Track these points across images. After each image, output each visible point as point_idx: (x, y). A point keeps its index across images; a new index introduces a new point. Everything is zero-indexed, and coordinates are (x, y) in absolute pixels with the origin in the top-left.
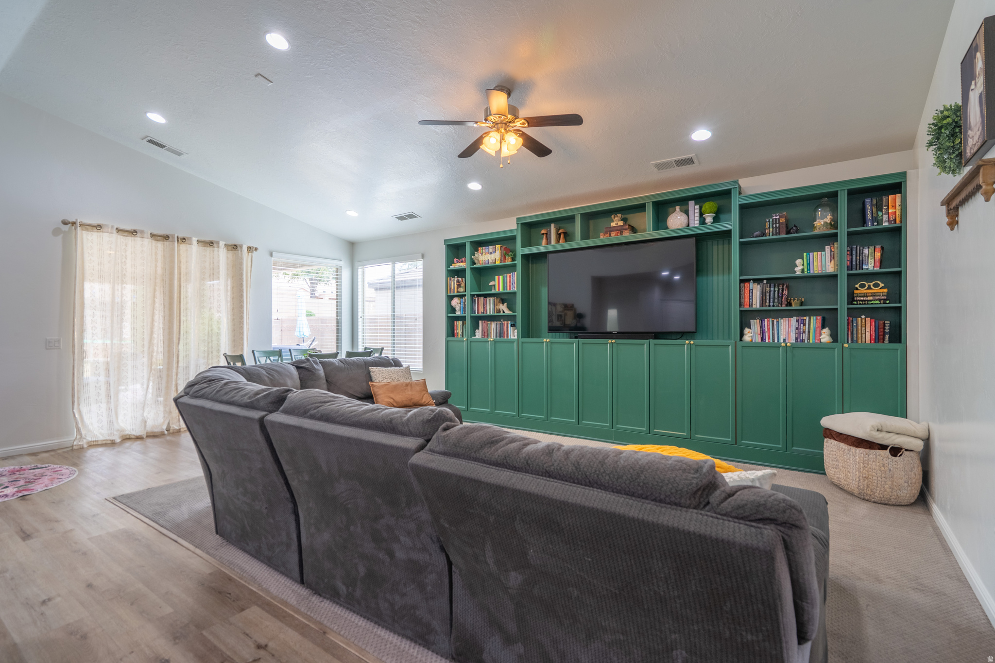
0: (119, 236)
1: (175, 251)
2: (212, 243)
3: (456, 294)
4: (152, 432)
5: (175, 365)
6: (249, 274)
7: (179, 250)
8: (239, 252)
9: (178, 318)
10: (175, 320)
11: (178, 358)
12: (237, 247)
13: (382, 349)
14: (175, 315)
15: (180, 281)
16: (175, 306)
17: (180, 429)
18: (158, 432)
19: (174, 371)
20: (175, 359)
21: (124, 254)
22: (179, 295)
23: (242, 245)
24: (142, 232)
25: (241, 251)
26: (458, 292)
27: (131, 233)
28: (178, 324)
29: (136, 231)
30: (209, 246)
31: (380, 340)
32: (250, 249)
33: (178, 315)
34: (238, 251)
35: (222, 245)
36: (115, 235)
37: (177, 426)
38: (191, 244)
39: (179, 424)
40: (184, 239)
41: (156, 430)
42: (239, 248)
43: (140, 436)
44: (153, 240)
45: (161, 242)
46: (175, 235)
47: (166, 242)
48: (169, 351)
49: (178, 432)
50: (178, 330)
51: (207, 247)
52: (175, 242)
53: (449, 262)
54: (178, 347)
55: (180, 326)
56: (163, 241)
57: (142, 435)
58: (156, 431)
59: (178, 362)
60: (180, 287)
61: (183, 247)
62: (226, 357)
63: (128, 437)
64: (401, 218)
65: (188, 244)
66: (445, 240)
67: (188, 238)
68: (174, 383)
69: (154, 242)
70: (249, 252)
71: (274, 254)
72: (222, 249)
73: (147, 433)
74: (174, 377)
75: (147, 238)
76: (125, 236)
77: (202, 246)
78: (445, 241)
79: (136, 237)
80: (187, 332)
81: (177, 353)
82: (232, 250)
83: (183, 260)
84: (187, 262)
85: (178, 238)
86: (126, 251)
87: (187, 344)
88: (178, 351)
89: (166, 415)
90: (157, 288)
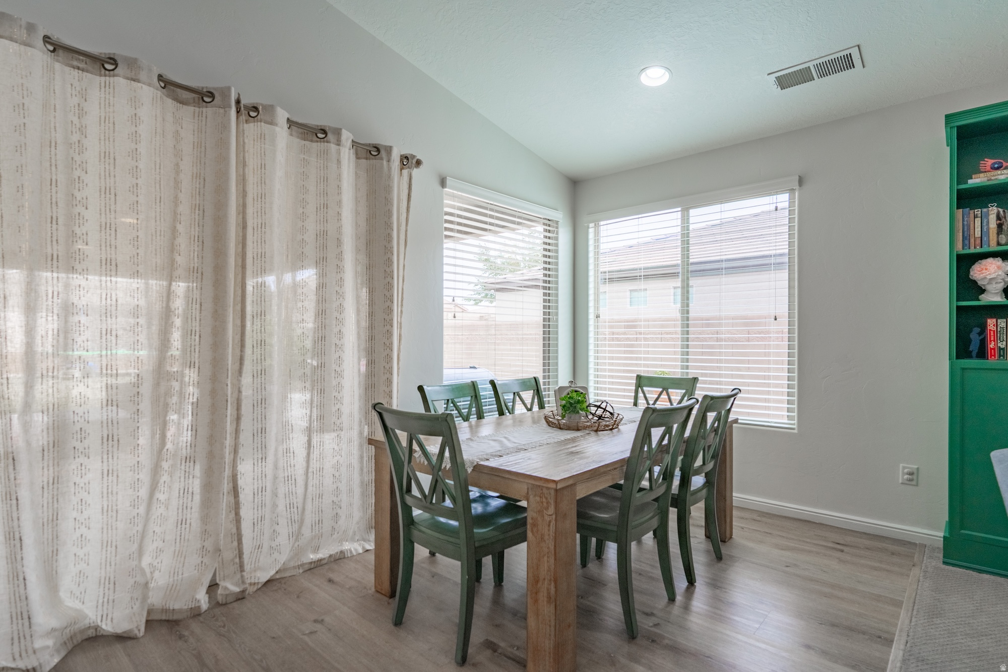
0: (58, 66)
1: (229, 131)
2: (324, 131)
3: (994, 247)
4: (165, 611)
5: (229, 427)
6: (404, 215)
7: (240, 133)
8: (385, 163)
9: (239, 307)
10: (231, 310)
11: (238, 408)
12: (378, 150)
13: (695, 380)
14: (232, 300)
15: (244, 213)
16: (231, 276)
17: (243, 591)
18: (180, 611)
19: (229, 442)
20: (230, 411)
21: (76, 120)
22: (240, 249)
23: (391, 147)
24: (132, 63)
25: (389, 161)
26: (999, 244)
27: (98, 65)
28: (239, 322)
29: (113, 61)
30: (315, 138)
31: (645, 359)
32: (406, 160)
33: (239, 299)
34: (382, 159)
35: (347, 139)
36: (39, 55)
37: (236, 585)
38: (272, 123)
39: (242, 576)
40: (256, 109)
41: (178, 605)
42: (383, 153)
43: (124, 632)
44: (168, 96)
45: (191, 109)
46: (229, 89)
47: (204, 110)
48: (213, 393)
49: (238, 600)
50: (238, 337)
51: (312, 141)
52: (230, 107)
53: (961, 171)
54: (239, 381)
55: (243, 327)
56: (194, 103)
57: (131, 631)
58: (177, 607)
59: (238, 419)
60: (244, 227)
61: (251, 129)
62: (380, 415)
63: (91, 633)
64: (785, 82)
65: (266, 122)
66: (947, 116)
67: (264, 107)
68: (227, 472)
69: (169, 102)
70: (401, 169)
71: (449, 181)
72: (347, 150)
73: (149, 612)
74: (228, 458)
75: (149, 85)
76: (78, 68)
77: (298, 137)
78: (948, 118)
79: (114, 76)
80: (262, 343)
81: (235, 395)
82: (367, 159)
83: (252, 162)
84: (263, 166)
85: (238, 102)
86: (81, 113)
87: (263, 372)
88: (240, 392)
89: (205, 560)
90: (181, 228)
